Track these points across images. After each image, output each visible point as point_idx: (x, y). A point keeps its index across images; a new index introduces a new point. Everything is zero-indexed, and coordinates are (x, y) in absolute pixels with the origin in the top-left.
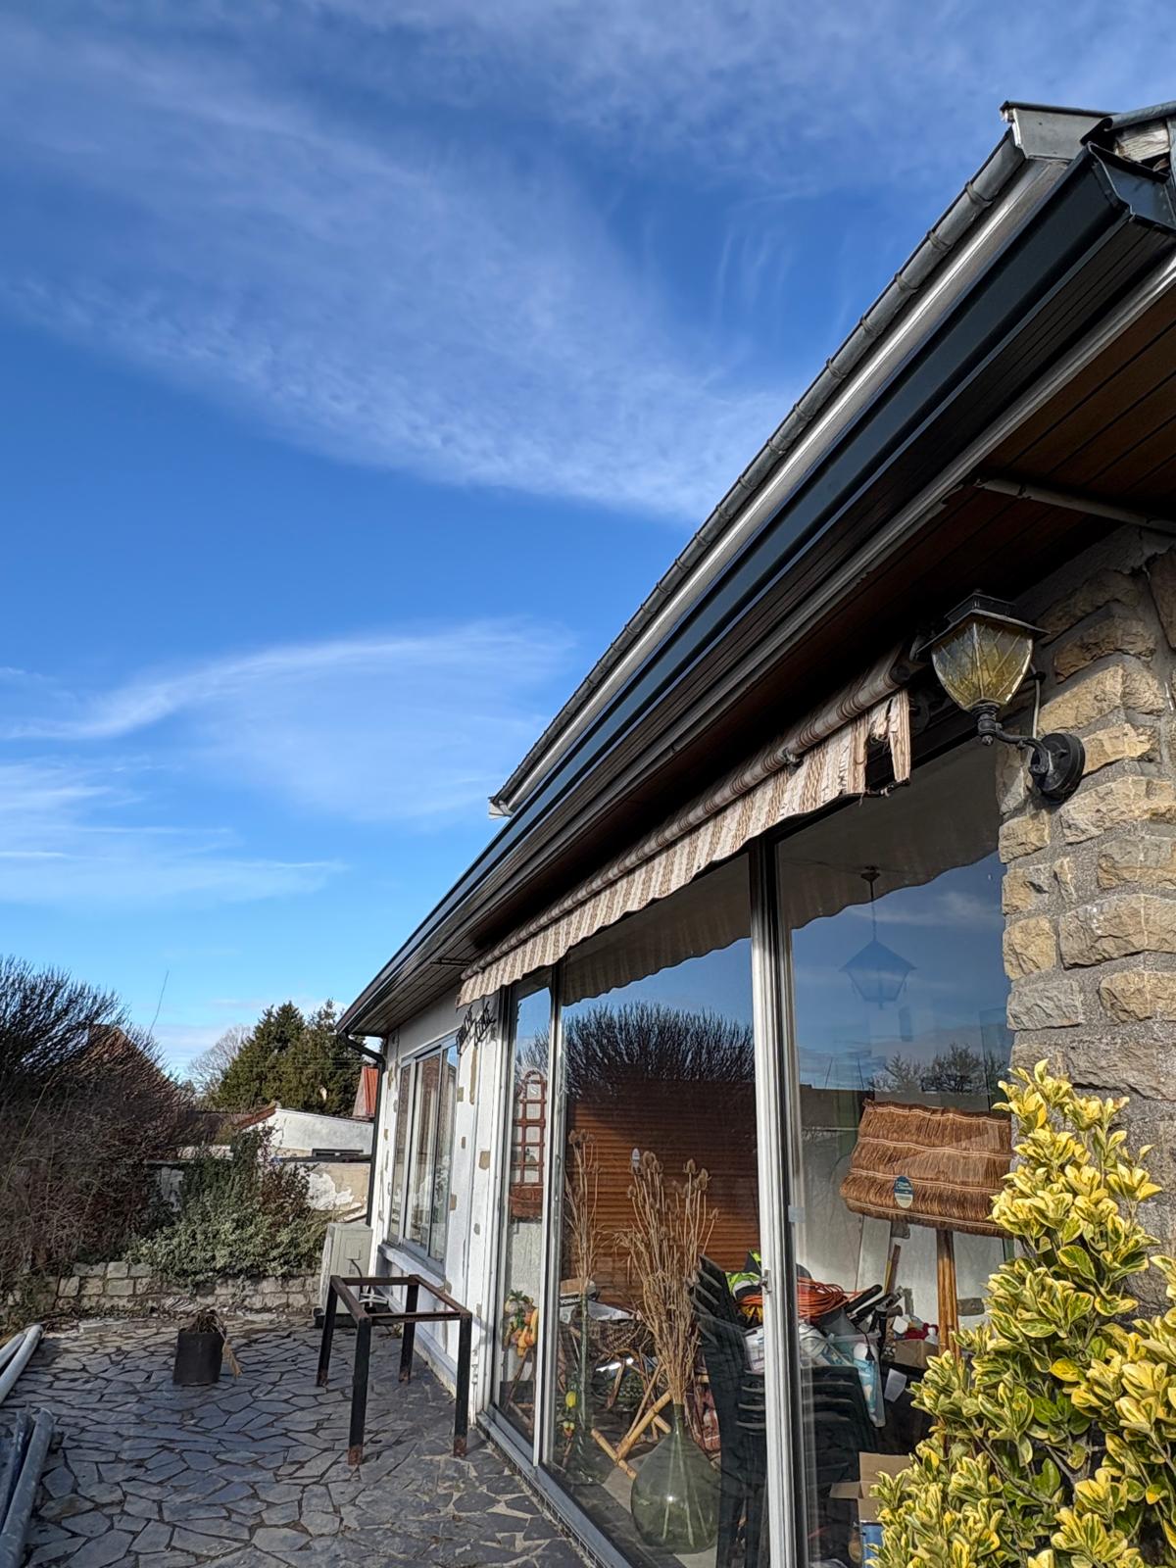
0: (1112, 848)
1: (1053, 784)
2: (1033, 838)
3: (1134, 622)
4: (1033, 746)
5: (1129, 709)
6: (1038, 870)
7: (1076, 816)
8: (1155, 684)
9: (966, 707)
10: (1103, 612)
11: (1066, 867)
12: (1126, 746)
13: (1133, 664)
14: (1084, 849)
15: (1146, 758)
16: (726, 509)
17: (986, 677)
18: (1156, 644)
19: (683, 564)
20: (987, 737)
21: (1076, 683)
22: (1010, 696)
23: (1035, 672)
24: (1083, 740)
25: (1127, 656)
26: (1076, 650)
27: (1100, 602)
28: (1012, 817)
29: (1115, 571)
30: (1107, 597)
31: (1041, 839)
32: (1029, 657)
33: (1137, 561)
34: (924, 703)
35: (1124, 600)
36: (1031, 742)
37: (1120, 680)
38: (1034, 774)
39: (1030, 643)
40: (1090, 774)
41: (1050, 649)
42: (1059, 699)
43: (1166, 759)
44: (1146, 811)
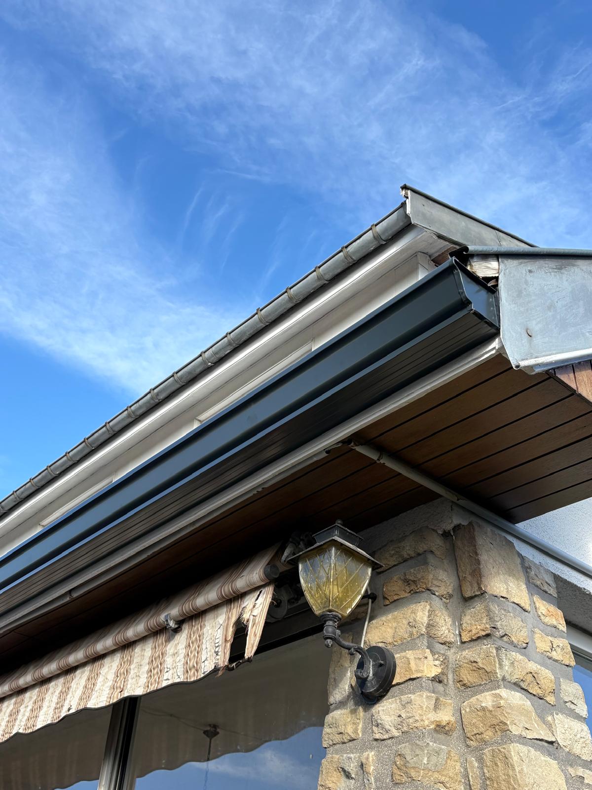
0: (405, 749)
1: (371, 688)
2: (350, 730)
3: (441, 571)
4: (360, 653)
5: (431, 638)
6: (350, 758)
7: (383, 717)
8: (449, 621)
9: (317, 610)
10: (421, 558)
11: (371, 759)
12: (425, 667)
13: (437, 602)
14: (386, 746)
15: (438, 680)
16: (158, 394)
17: (334, 591)
18: (453, 591)
19: (111, 428)
20: (329, 641)
21: (396, 608)
22: (350, 610)
23: (369, 593)
24: (396, 656)
25: (434, 596)
26: (400, 583)
27: (421, 550)
28: (336, 708)
29: (433, 530)
30: (426, 548)
31: (356, 731)
32: (367, 582)
33: (449, 527)
34: (285, 598)
35: (436, 552)
36: (359, 650)
37: (427, 614)
38: (358, 677)
39: (370, 571)
40: (398, 684)
41: (382, 576)
42: (384, 618)
43: (451, 682)
44: (432, 722)
